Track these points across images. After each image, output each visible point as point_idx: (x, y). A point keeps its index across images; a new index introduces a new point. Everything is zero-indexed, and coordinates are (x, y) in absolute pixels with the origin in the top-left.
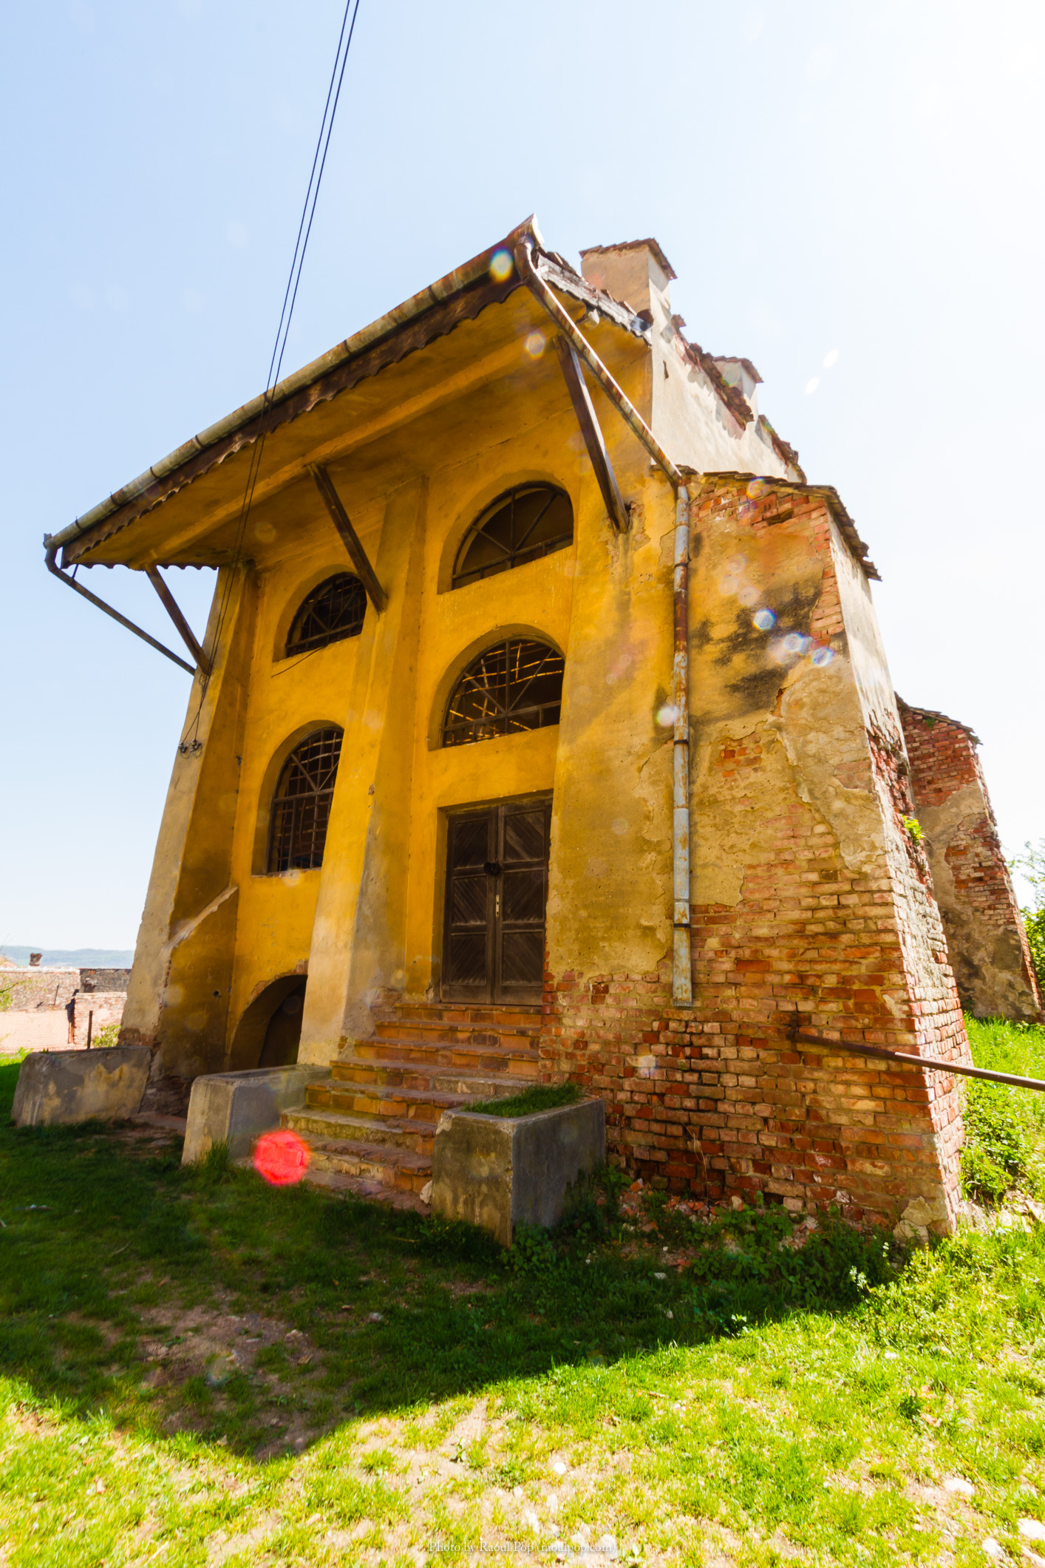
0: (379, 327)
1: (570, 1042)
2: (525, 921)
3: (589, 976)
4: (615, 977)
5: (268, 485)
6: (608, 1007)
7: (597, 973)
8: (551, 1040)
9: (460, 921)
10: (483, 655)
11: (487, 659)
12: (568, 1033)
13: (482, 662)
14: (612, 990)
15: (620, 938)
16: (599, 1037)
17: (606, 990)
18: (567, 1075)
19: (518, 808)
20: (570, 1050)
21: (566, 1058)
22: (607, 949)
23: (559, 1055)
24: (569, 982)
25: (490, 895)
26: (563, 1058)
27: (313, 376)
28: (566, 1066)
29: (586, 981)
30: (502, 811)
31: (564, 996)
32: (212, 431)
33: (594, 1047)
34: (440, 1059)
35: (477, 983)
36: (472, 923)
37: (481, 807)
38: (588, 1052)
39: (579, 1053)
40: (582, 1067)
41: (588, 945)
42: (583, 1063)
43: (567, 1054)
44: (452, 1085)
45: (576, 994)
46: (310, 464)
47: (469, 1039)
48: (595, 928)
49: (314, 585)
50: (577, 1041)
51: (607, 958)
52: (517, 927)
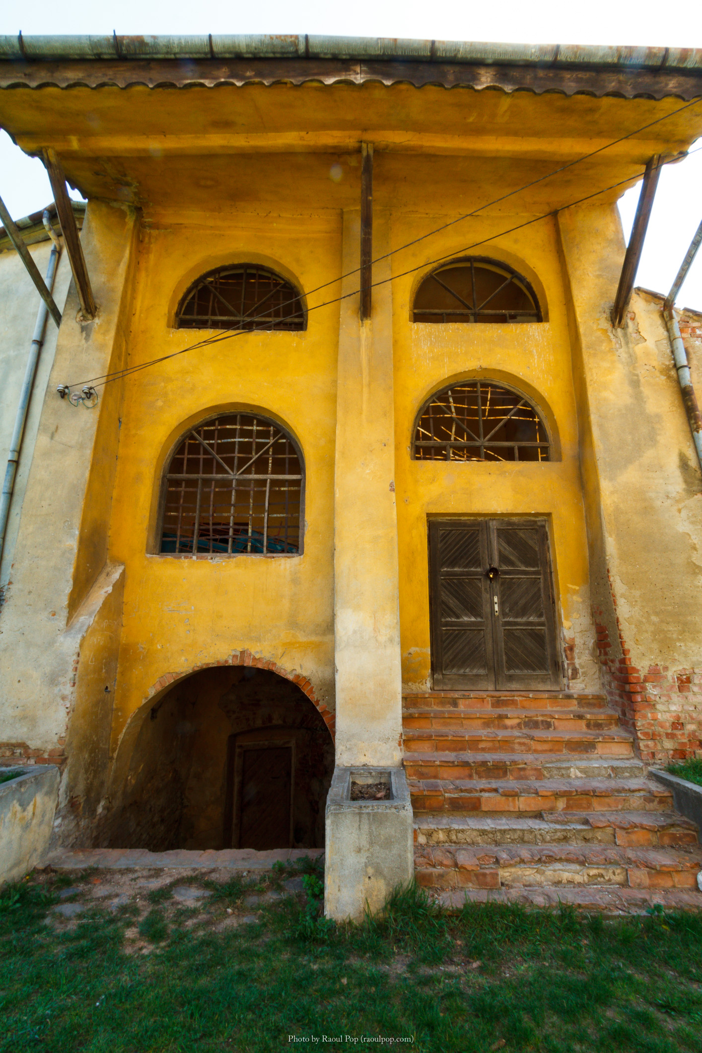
0: (601, 53)
1: (668, 724)
2: (524, 619)
3: (674, 669)
4: (696, 671)
5: (302, 138)
6: (695, 694)
7: (681, 668)
8: (649, 724)
9: (450, 616)
10: (451, 387)
11: (454, 392)
12: (664, 717)
13: (450, 393)
14: (696, 681)
15: (693, 640)
16: (692, 718)
17: (689, 680)
18: (671, 752)
19: (510, 524)
20: (669, 731)
21: (667, 737)
22: (683, 648)
23: (660, 735)
24: (655, 675)
25: (485, 596)
26: (664, 738)
27: (502, 57)
28: (669, 744)
29: (671, 674)
30: (494, 525)
31: (654, 687)
32: (336, 42)
33: (691, 727)
34: (517, 747)
35: (475, 671)
36: (466, 619)
37: (466, 518)
38: (686, 732)
39: (678, 733)
40: (684, 744)
41: (666, 645)
42: (684, 741)
43: (667, 734)
44: (564, 772)
45: (666, 684)
46: (367, 143)
47: (519, 725)
48: (669, 631)
49: (218, 264)
50: (673, 723)
51: (686, 655)
52: (516, 624)
